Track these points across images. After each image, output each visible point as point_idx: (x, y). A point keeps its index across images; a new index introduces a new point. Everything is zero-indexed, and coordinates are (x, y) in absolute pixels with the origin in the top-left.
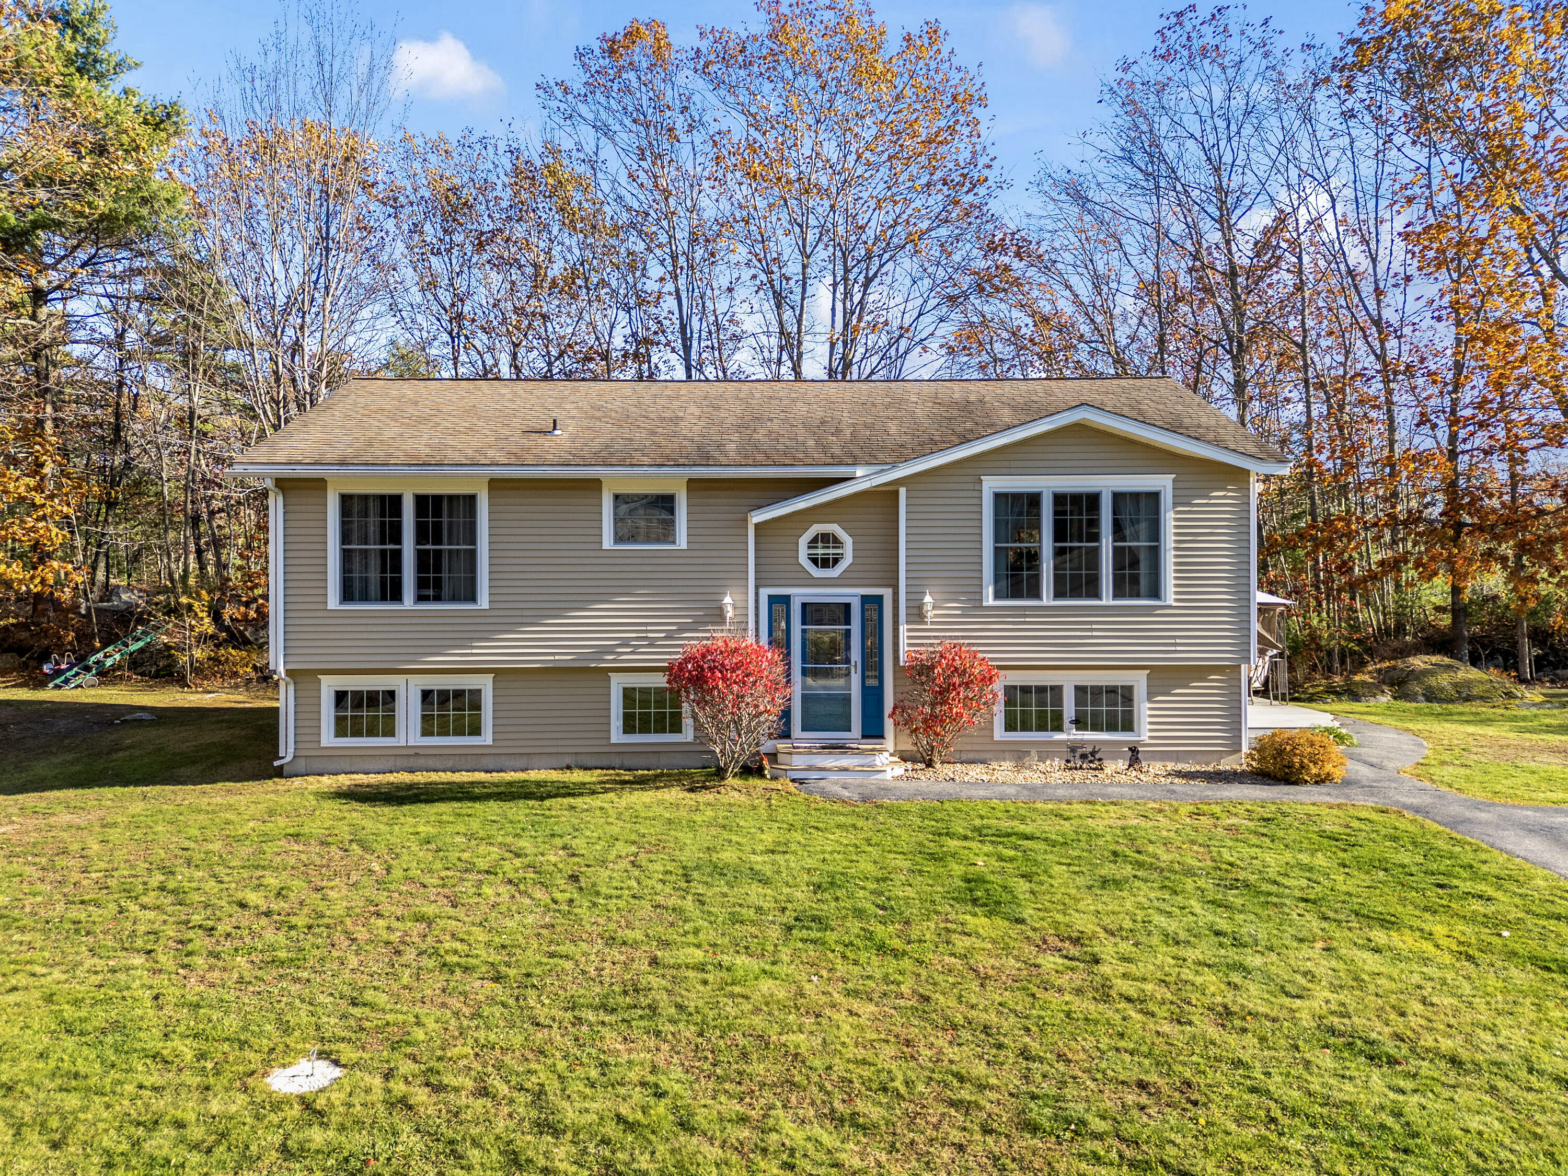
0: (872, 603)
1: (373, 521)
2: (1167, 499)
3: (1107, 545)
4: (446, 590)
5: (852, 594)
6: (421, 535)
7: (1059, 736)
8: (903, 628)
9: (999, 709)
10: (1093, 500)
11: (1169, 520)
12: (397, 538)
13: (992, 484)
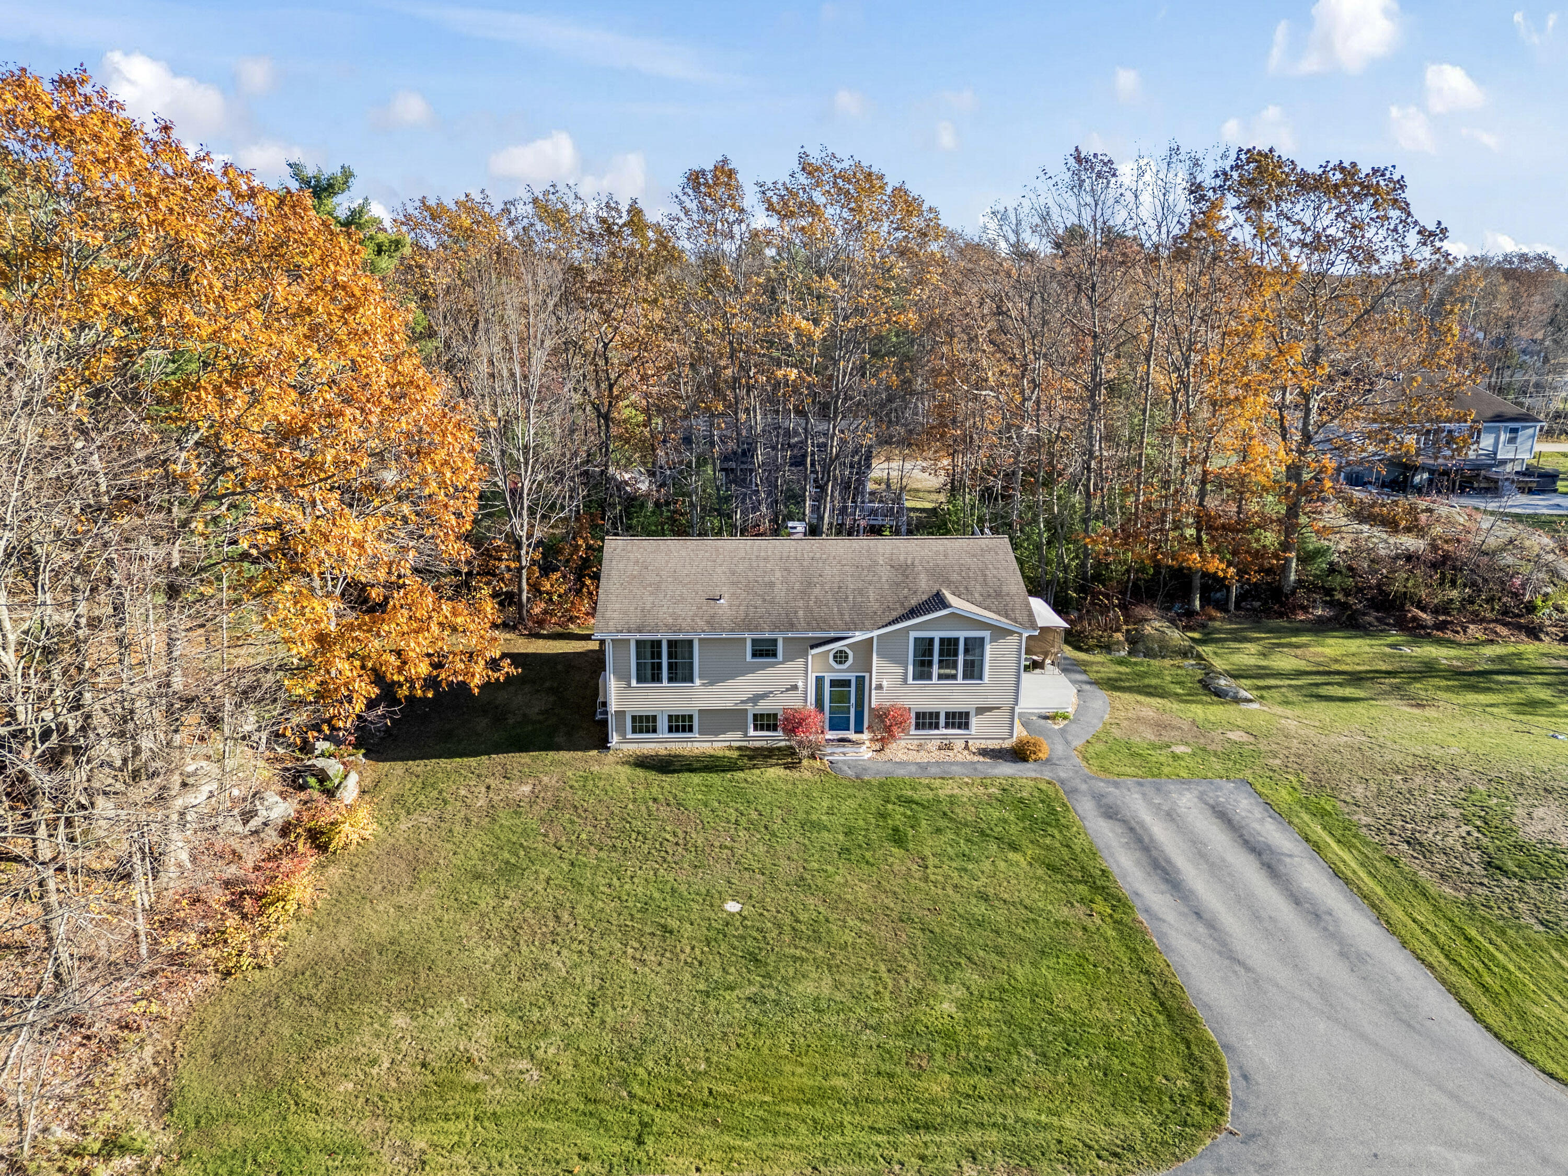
0: (860, 681)
1: (648, 650)
2: (987, 640)
3: (961, 658)
4: (680, 676)
5: (851, 676)
6: (670, 656)
7: (936, 732)
8: (873, 692)
9: (913, 721)
10: (956, 640)
11: (988, 648)
12: (660, 657)
13: (913, 635)
